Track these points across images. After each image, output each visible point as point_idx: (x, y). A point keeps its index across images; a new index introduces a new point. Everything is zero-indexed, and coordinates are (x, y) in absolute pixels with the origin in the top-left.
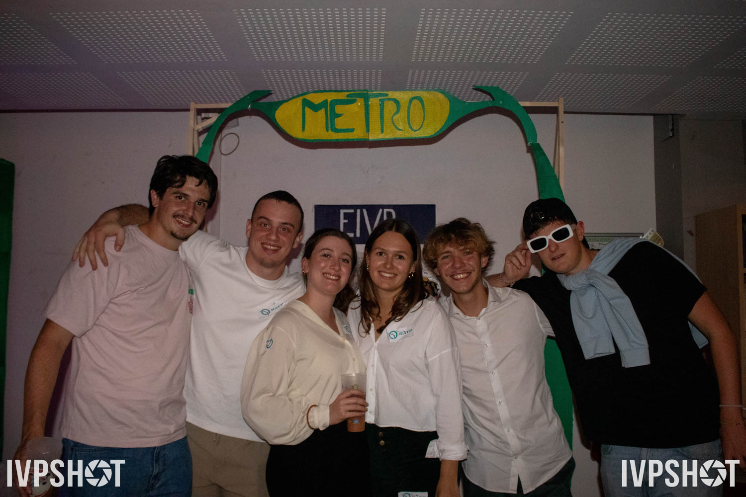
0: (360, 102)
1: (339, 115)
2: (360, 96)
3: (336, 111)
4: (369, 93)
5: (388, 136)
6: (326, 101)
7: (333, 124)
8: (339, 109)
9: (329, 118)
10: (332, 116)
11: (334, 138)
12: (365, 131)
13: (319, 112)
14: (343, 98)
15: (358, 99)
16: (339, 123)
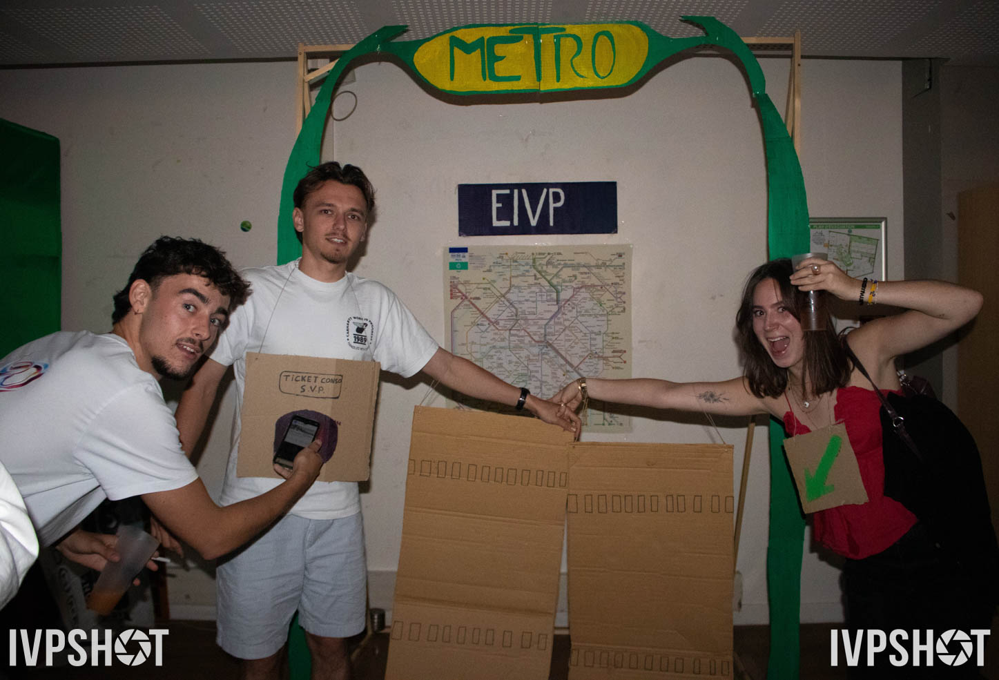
0: (528, 39)
1: (502, 58)
2: (528, 31)
3: (495, 52)
4: (540, 27)
5: (566, 85)
6: (482, 38)
7: (492, 70)
8: (499, 50)
9: (486, 62)
10: (491, 60)
11: (494, 90)
12: (536, 79)
13: (473, 54)
14: (505, 35)
15: (526, 36)
16: (501, 68)
